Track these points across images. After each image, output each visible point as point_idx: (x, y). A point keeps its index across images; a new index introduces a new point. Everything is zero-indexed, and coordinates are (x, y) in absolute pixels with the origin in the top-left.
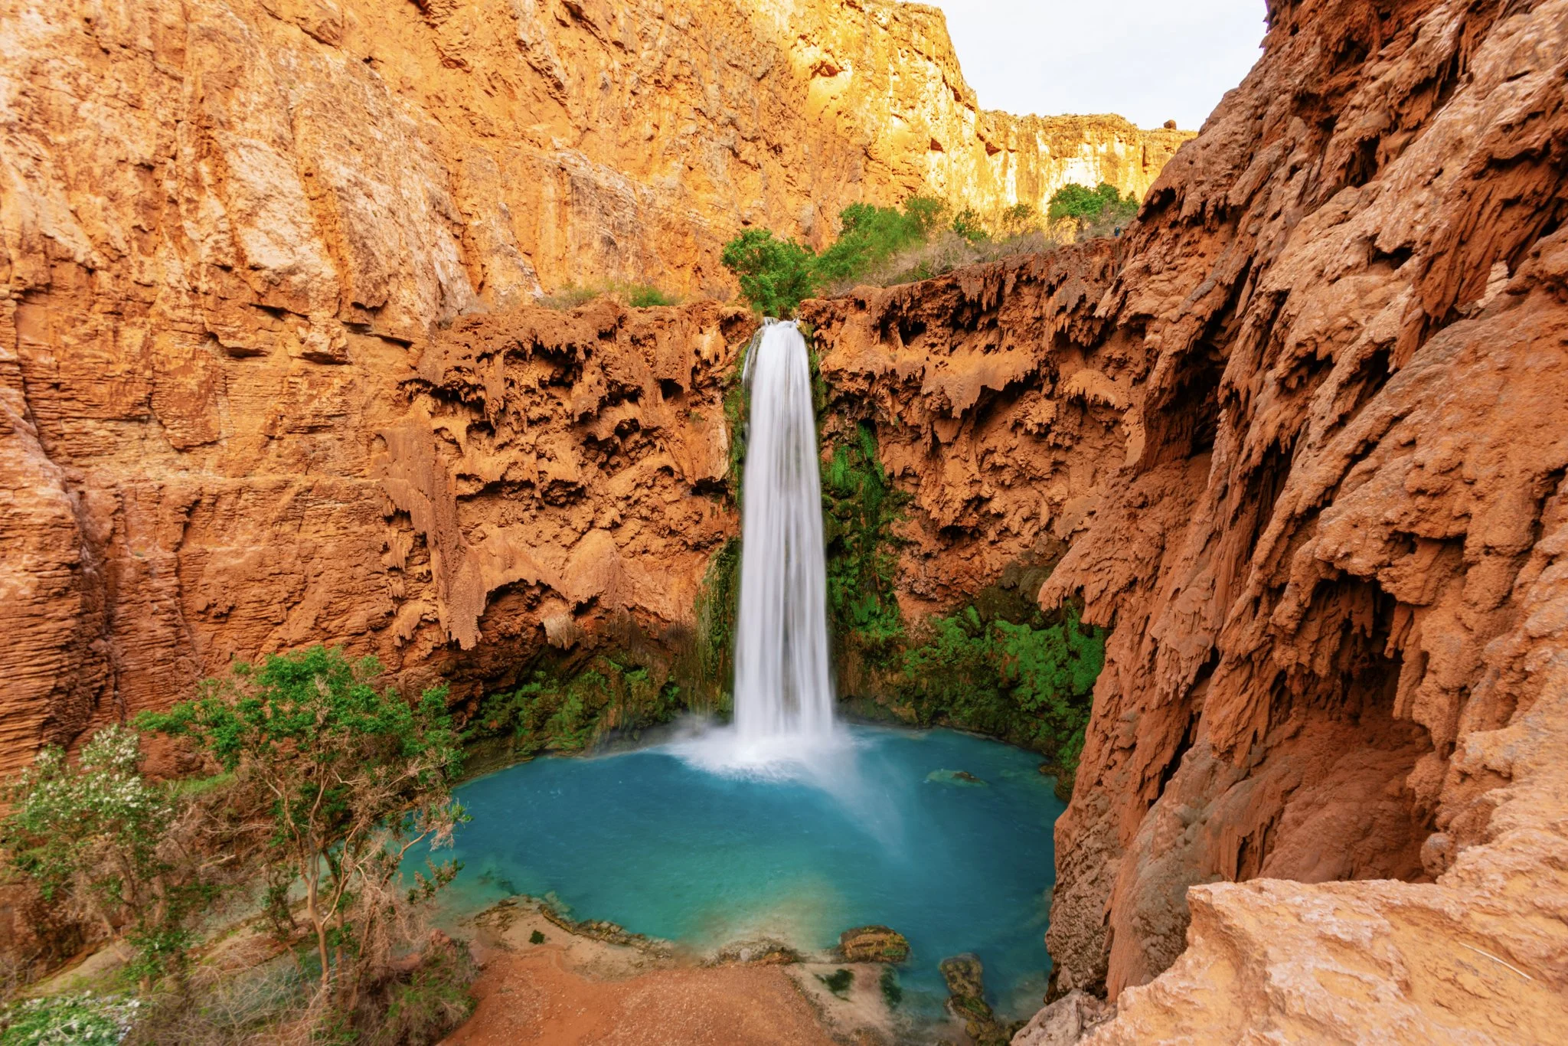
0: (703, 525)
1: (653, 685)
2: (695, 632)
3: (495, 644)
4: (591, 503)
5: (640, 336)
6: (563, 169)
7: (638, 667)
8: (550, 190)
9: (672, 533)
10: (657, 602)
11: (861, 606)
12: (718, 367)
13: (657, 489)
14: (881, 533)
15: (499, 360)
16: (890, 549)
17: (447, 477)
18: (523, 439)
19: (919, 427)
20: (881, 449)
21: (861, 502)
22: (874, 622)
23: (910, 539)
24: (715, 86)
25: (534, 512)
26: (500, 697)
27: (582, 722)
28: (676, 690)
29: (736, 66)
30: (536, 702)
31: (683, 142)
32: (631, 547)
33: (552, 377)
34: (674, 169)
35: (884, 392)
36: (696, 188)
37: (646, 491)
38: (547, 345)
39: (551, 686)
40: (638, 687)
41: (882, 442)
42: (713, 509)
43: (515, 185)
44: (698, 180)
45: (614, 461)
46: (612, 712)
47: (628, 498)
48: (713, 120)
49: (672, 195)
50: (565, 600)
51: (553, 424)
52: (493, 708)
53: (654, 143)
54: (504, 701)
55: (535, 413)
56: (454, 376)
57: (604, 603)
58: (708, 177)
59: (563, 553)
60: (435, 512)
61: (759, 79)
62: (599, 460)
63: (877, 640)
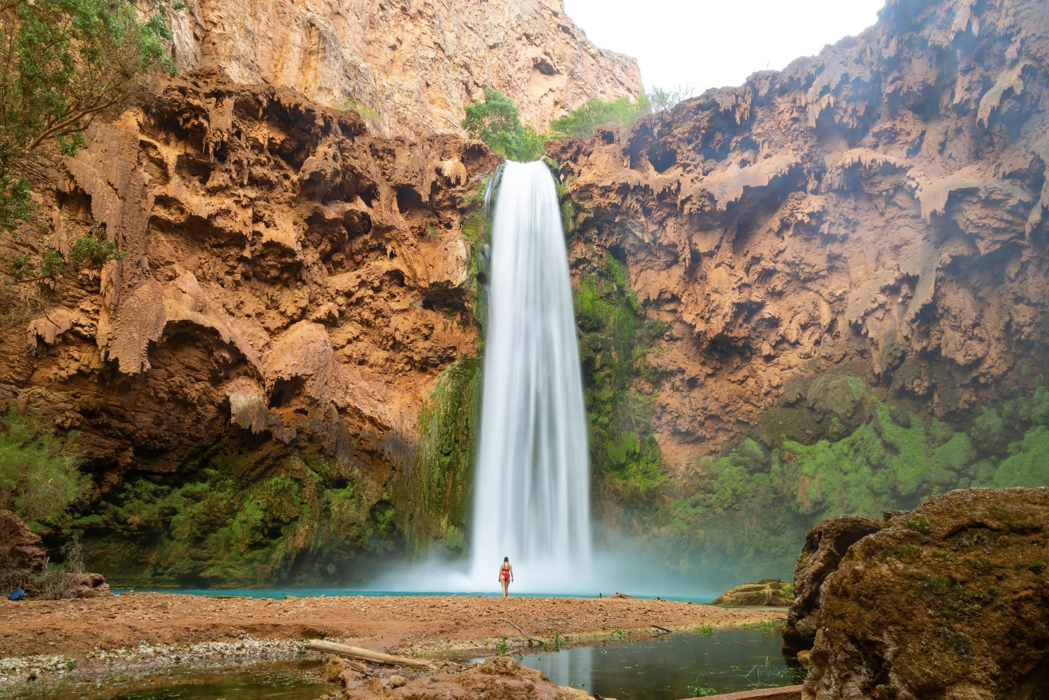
0: (433, 337)
1: (359, 506)
2: (419, 449)
3: (161, 402)
4: (306, 289)
5: (379, 147)
6: (312, 25)
7: (341, 483)
8: (297, 37)
9: (396, 346)
10: (375, 407)
11: (617, 445)
12: (459, 188)
13: (384, 294)
14: (635, 366)
15: (229, 102)
16: (647, 387)
17: (144, 196)
18: (241, 192)
19: (674, 246)
20: (633, 277)
21: (613, 335)
22: (633, 467)
23: (670, 368)
24: (453, 34)
25: (238, 277)
26: (152, 486)
27: (259, 537)
28: (389, 513)
29: (472, 29)
30: (199, 507)
31: (422, 61)
32: (348, 350)
33: (283, 142)
34: (412, 77)
35: (637, 206)
36: (432, 102)
37: (371, 292)
38: (284, 101)
39: (223, 488)
40: (341, 506)
41: (634, 270)
42: (445, 324)
43: (264, 19)
44: (434, 96)
45: (337, 257)
46: (302, 529)
47: (349, 294)
48: (449, 58)
49: (409, 96)
50: (260, 380)
51: (276, 193)
52: (138, 496)
53: (397, 53)
54: (155, 493)
55: (258, 171)
56: (176, 95)
57: (310, 389)
58: (444, 96)
59: (266, 336)
60: (124, 213)
61: (491, 47)
62: (322, 247)
63: (637, 489)
